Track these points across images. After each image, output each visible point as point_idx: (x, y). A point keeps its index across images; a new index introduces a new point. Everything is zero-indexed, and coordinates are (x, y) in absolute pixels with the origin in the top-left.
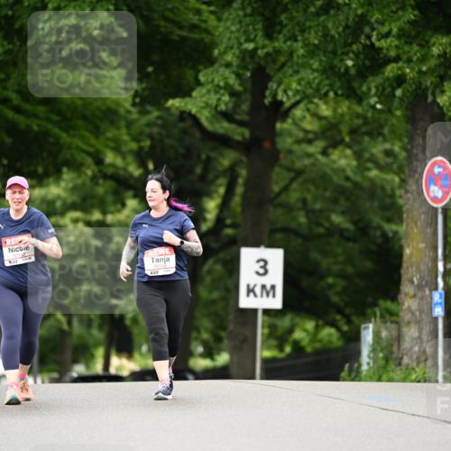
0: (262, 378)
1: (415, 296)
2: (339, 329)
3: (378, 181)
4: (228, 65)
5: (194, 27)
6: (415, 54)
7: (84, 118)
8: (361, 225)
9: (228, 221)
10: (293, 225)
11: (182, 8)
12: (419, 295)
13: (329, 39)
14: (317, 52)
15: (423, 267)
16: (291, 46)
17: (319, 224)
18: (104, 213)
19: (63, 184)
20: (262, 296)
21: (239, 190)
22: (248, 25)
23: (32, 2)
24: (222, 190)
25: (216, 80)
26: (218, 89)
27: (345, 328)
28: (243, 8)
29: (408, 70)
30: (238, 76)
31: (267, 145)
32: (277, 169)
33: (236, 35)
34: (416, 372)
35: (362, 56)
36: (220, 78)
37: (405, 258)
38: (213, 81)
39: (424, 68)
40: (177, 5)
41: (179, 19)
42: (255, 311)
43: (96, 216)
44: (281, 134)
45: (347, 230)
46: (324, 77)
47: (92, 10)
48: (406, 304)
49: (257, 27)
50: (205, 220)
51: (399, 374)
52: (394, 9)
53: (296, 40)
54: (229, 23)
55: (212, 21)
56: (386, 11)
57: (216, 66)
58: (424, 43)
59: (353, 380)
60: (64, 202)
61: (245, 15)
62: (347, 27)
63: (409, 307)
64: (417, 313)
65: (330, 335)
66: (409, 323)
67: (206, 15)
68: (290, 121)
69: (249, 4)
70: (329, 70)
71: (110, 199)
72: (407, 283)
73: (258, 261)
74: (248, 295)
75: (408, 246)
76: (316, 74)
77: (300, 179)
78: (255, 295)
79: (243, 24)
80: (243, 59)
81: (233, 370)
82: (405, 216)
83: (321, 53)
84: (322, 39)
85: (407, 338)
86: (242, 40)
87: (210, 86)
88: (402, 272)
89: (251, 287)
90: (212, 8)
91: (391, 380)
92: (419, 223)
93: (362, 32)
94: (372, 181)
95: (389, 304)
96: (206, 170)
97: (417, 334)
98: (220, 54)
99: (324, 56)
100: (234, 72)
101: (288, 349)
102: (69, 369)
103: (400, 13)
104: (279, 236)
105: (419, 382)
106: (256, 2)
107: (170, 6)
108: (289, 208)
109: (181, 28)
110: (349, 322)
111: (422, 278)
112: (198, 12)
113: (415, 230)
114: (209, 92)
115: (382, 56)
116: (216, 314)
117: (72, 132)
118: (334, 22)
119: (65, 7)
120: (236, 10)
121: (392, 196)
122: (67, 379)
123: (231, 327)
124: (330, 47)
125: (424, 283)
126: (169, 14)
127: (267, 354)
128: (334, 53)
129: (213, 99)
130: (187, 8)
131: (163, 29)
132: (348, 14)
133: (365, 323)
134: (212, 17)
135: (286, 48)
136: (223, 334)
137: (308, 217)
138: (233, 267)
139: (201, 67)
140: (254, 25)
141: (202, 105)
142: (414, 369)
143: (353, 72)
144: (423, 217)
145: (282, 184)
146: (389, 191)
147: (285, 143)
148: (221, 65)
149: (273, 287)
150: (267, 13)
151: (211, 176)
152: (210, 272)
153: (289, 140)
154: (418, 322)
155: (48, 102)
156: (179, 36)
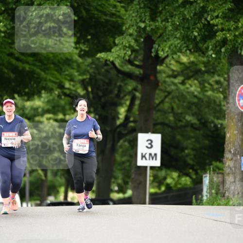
0: (149, 204)
1: (232, 159)
2: (191, 177)
3: (212, 97)
4: (131, 35)
5: (113, 15)
6: (232, 26)
7: (53, 63)
8: (203, 121)
9: (132, 119)
10: (167, 121)
11: (106, 5)
12: (234, 159)
13: (185, 21)
14: (179, 28)
15: (236, 144)
16: (165, 25)
17: (180, 121)
18: (65, 115)
19: (42, 99)
20: (149, 159)
21: (137, 102)
22: (141, 13)
23: (25, 1)
24: (128, 103)
25: (124, 43)
26: (125, 48)
27: (194, 177)
28: (139, 4)
29: (228, 35)
30: (136, 41)
31: (152, 78)
32: (157, 92)
33: (135, 18)
34: (232, 200)
35: (203, 30)
36: (126, 42)
37: (227, 139)
38: (122, 43)
39: (237, 33)
40: (104, 2)
41: (105, 10)
42: (146, 167)
43: (61, 116)
44: (160, 72)
45: (195, 124)
46: (183, 42)
47: (58, 5)
48: (227, 164)
49: (146, 14)
50: (119, 118)
51: (223, 201)
52: (220, 3)
53: (168, 22)
54: (131, 12)
55: (123, 11)
56: (216, 4)
57: (125, 35)
58: (236, 21)
59: (199, 205)
60: (43, 109)
61: (140, 8)
62: (195, 14)
63: (229, 165)
64: (233, 169)
65: (186, 180)
66: (229, 174)
67: (119, 8)
68: (164, 65)
69: (142, 2)
70: (186, 38)
71: (67, 107)
72: (228, 152)
73: (148, 141)
74: (142, 159)
75: (228, 133)
76: (179, 41)
77: (170, 96)
78: (146, 159)
79: (139, 13)
80: (139, 32)
81: (134, 200)
82: (227, 116)
83: (181, 28)
84: (182, 21)
85: (227, 182)
86: (138, 21)
87: (120, 46)
88: (225, 146)
89: (144, 154)
90: (122, 5)
91: (219, 205)
92: (234, 120)
93: (203, 17)
94: (209, 97)
95: (218, 164)
96: (119, 91)
97: (233, 180)
98: (126, 29)
99: (183, 30)
100: (134, 39)
101: (163, 188)
102: (45, 199)
103: (224, 5)
104: (159, 127)
105: (234, 205)
106: (146, 1)
107: (100, 3)
108: (165, 112)
109: (106, 15)
110: (197, 173)
111: (236, 150)
112: (115, 6)
113: (232, 124)
114: (120, 49)
115: (214, 30)
116: (125, 169)
117: (47, 71)
118: (188, 11)
119: (43, 4)
120: (135, 5)
121: (220, 105)
122: (45, 204)
123: (133, 176)
124: (186, 25)
125: (237, 152)
126: (99, 8)
127: (153, 191)
128: (188, 28)
129: (122, 53)
130: (109, 5)
131: (96, 16)
132: (196, 7)
133: (205, 174)
134: (123, 9)
135: (162, 26)
136: (129, 180)
137: (174, 117)
138: (134, 144)
139: (116, 36)
140: (145, 13)
141: (116, 56)
142: (231, 199)
143: (198, 38)
144: (236, 117)
145: (160, 100)
146: (218, 103)
147: (162, 77)
148: (127, 35)
149: (156, 155)
150: (152, 7)
151: (122, 95)
152: (121, 147)
153: (164, 75)
154: (234, 173)
155: (34, 55)
156: (105, 19)
